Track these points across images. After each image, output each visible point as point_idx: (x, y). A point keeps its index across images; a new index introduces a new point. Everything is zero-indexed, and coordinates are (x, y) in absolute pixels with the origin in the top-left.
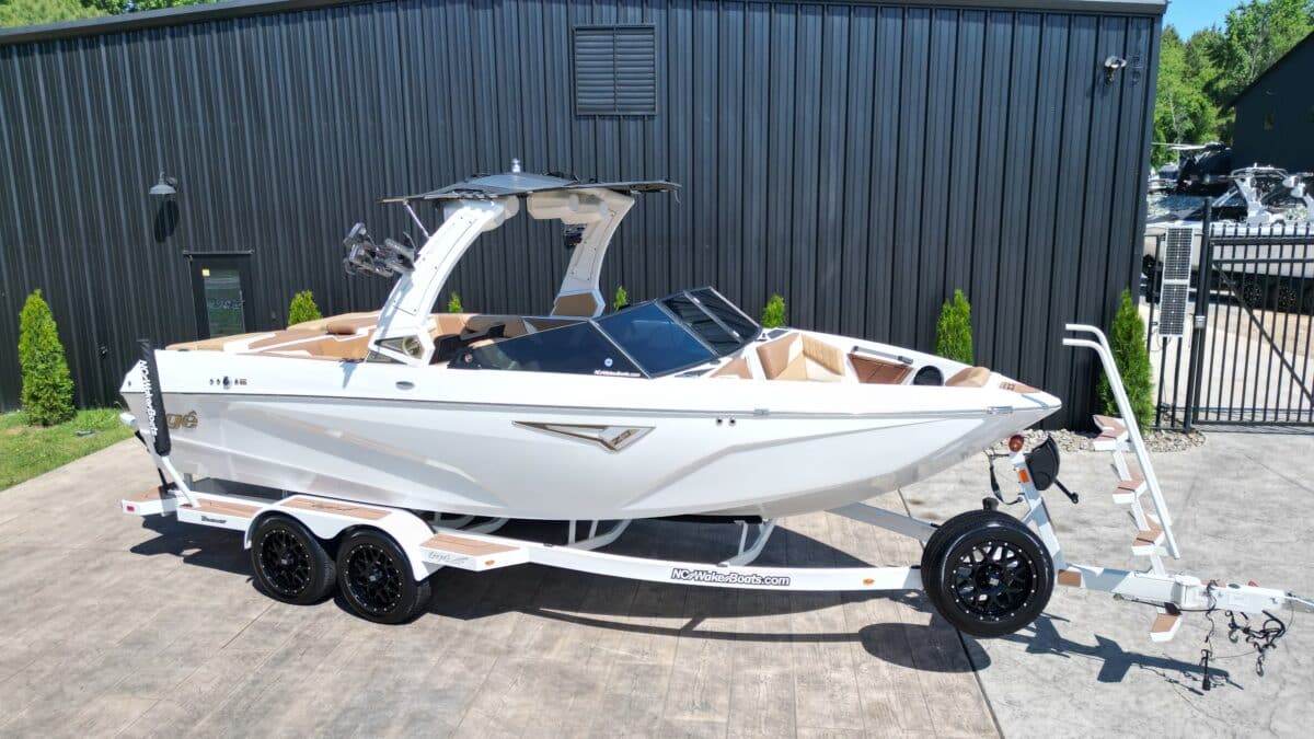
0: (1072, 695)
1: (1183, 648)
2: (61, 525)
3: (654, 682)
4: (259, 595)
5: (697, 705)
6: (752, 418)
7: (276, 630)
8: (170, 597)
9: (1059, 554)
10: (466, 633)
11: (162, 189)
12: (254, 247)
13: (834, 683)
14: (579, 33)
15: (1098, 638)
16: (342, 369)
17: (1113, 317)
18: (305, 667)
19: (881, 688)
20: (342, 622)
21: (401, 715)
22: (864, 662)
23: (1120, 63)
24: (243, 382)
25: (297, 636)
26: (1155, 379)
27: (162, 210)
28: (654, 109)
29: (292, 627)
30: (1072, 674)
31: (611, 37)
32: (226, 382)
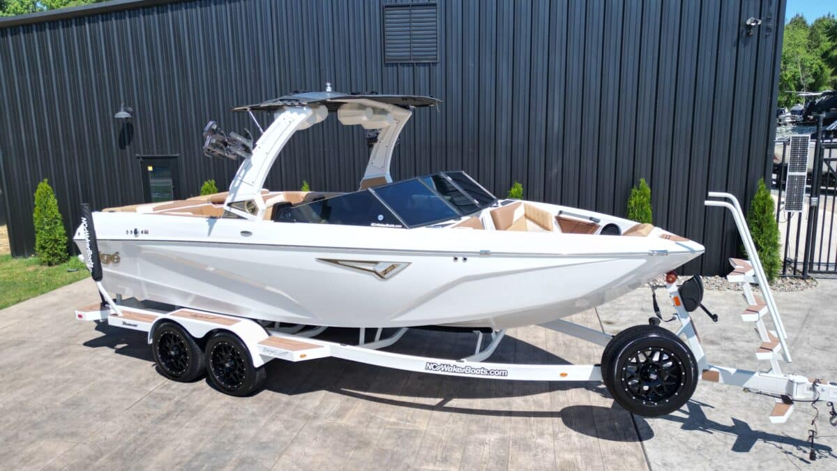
0: (711, 460)
1: (796, 428)
2: (44, 327)
3: (411, 442)
4: (158, 375)
5: (439, 458)
6: (479, 257)
7: (164, 398)
8: (101, 375)
9: (703, 359)
10: (288, 404)
11: (122, 114)
12: (180, 152)
13: (537, 446)
14: (386, 9)
15: (734, 420)
16: (207, 223)
17: (752, 198)
18: (178, 424)
19: (571, 451)
20: (208, 394)
21: (234, 459)
22: (561, 432)
23: (757, 22)
24: (146, 232)
25: (177, 403)
26: (782, 241)
27: (123, 129)
28: (436, 59)
29: (174, 397)
30: (712, 445)
31: (408, 11)
32: (136, 232)
